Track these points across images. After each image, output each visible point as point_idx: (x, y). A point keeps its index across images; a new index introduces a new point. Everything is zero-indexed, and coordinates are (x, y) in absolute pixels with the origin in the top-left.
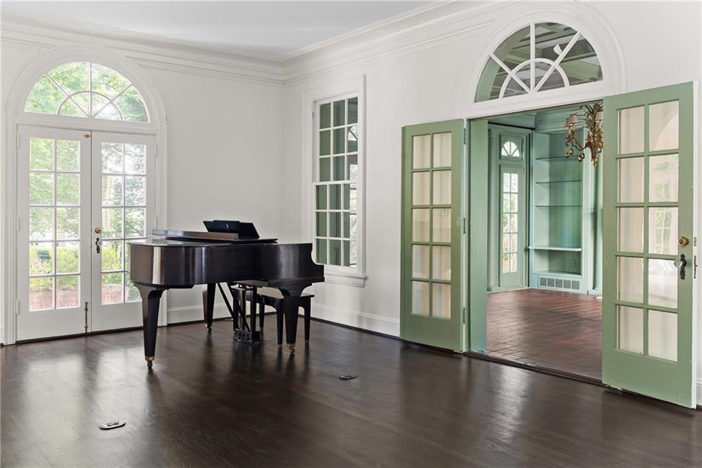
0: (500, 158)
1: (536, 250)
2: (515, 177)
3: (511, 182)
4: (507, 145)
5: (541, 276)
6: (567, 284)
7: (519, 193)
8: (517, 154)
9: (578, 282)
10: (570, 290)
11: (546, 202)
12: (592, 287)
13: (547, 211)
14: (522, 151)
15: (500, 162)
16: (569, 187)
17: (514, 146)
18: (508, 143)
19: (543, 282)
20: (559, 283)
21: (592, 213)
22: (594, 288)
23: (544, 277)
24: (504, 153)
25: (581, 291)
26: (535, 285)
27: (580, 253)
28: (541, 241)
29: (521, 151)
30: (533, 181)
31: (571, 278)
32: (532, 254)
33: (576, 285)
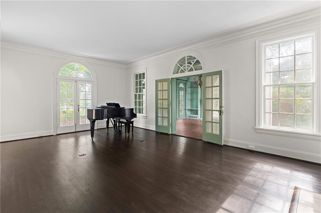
2: (183, 92)
3: (182, 93)
4: (180, 84)
5: (189, 115)
6: (195, 117)
7: (184, 96)
10: (195, 119)
11: (190, 98)
12: (200, 118)
13: (190, 100)
15: (179, 88)
16: (195, 94)
17: (182, 85)
19: (189, 117)
20: (193, 117)
24: (180, 86)
25: (198, 119)
26: (187, 118)
27: (197, 110)
28: (189, 107)
29: (184, 86)
30: (187, 93)
31: (196, 116)
32: (187, 110)
33: (197, 117)
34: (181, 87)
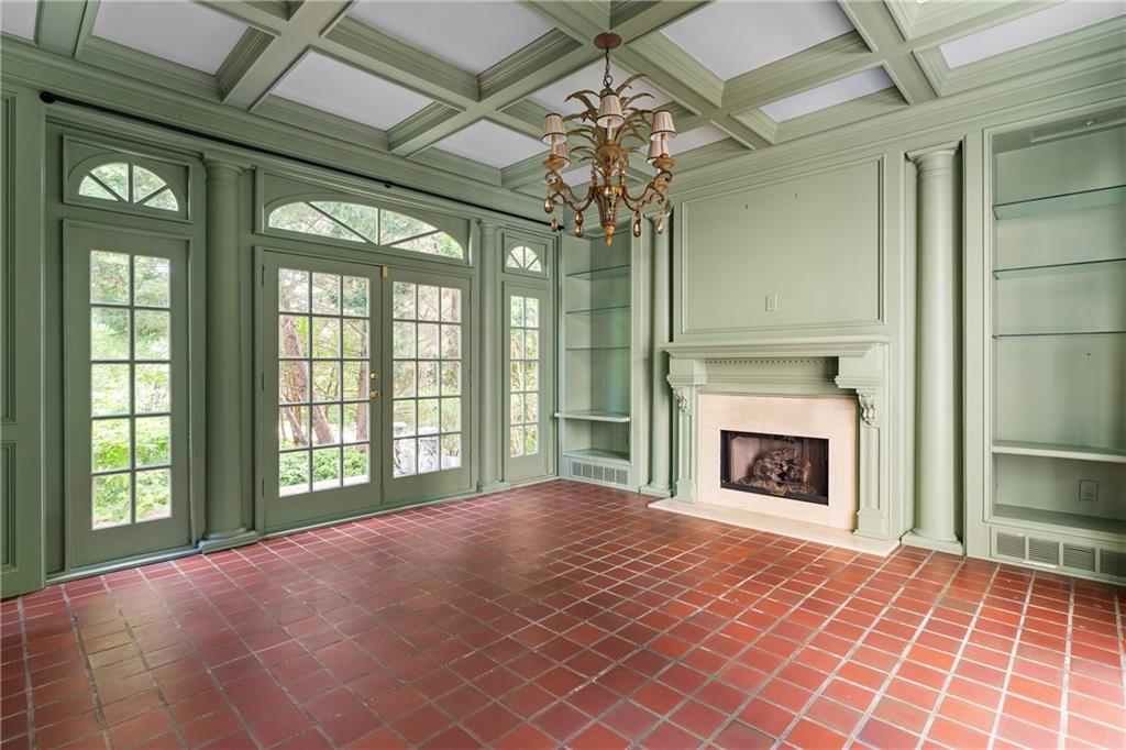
0: (503, 271)
1: (567, 419)
2: (533, 304)
3: (525, 310)
4: (518, 252)
5: (576, 461)
6: (610, 474)
7: (541, 329)
8: (537, 267)
9: (626, 472)
10: (613, 485)
11: (585, 343)
12: (646, 481)
13: (586, 356)
14: (546, 264)
15: (500, 277)
16: (617, 318)
17: (531, 255)
18: (521, 248)
19: (577, 468)
20: (598, 472)
21: (645, 360)
22: (649, 483)
23: (579, 461)
24: (510, 263)
25: (630, 487)
26: (567, 475)
27: (628, 424)
28: (577, 403)
29: (544, 263)
30: (563, 310)
31: (616, 464)
32: (562, 425)
33: (622, 477)
34: (523, 273)
